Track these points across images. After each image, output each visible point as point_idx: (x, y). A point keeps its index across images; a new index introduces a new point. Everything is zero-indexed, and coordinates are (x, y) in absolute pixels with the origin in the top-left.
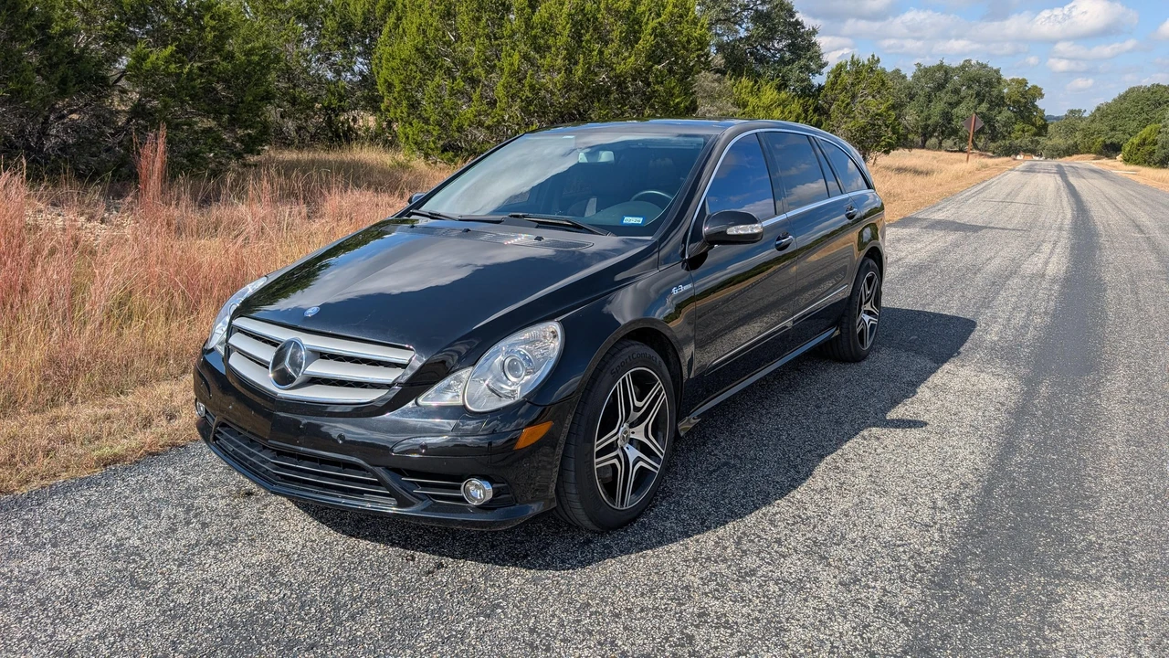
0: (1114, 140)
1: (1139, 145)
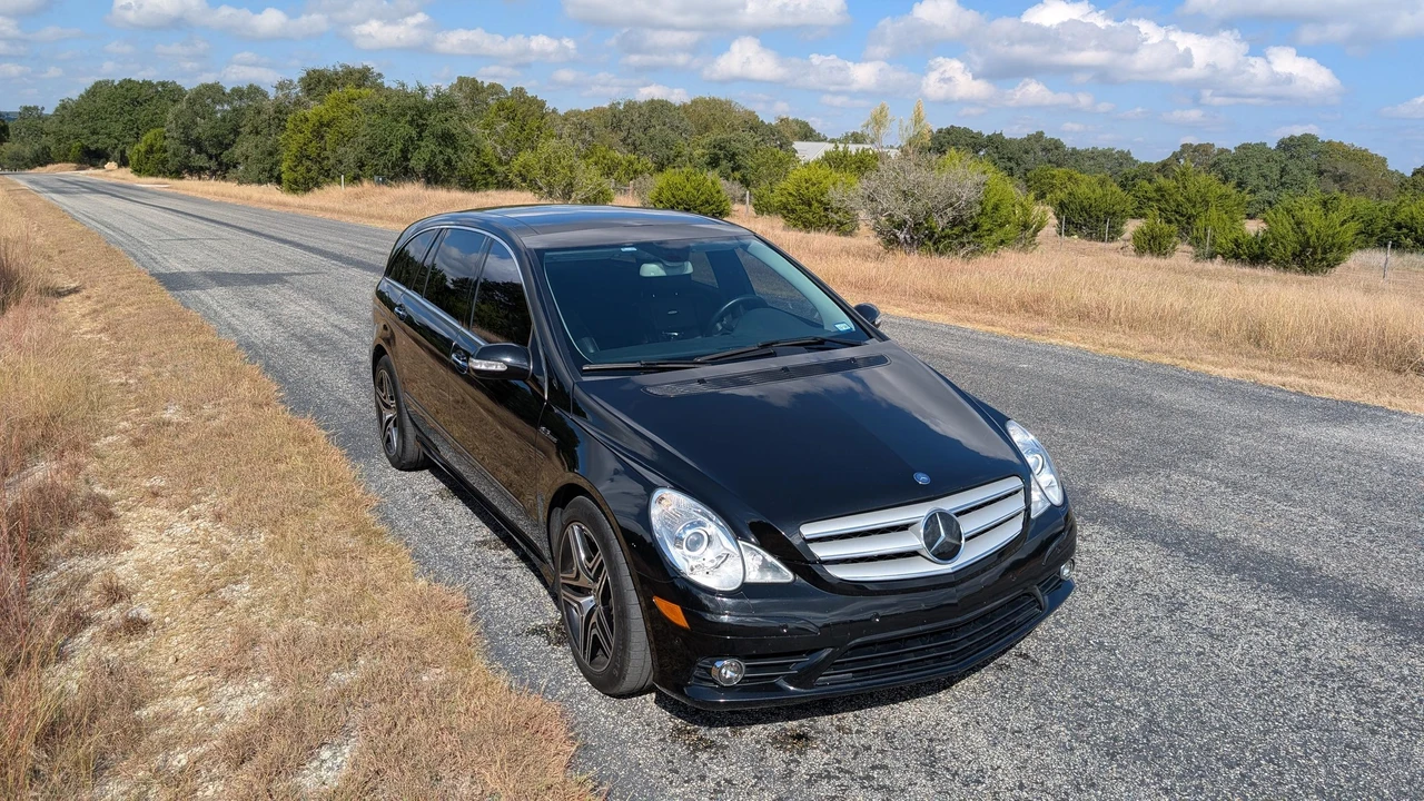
0: (99, 145)
1: (147, 152)
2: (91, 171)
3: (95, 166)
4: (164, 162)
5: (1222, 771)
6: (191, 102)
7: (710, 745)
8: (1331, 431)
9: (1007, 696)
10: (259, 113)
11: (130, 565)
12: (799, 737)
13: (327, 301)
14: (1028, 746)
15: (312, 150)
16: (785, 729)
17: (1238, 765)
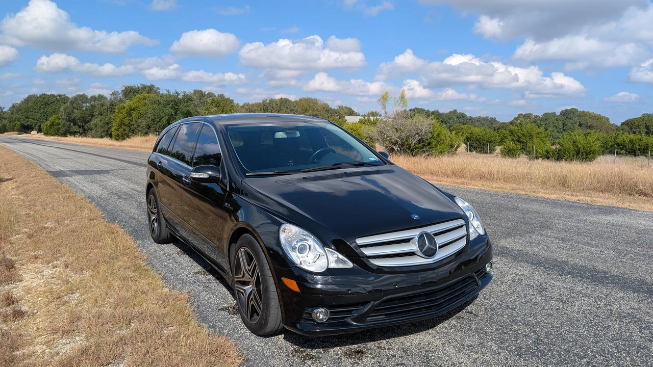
0: (29, 123)
1: (51, 125)
2: (25, 135)
3: (27, 133)
4: (58, 129)
5: (577, 360)
6: (72, 103)
7: (312, 357)
8: (604, 217)
9: (463, 330)
10: (103, 105)
11: (20, 289)
12: (358, 352)
13: (129, 180)
14: (477, 353)
15: (126, 121)
16: (351, 349)
17: (585, 358)
